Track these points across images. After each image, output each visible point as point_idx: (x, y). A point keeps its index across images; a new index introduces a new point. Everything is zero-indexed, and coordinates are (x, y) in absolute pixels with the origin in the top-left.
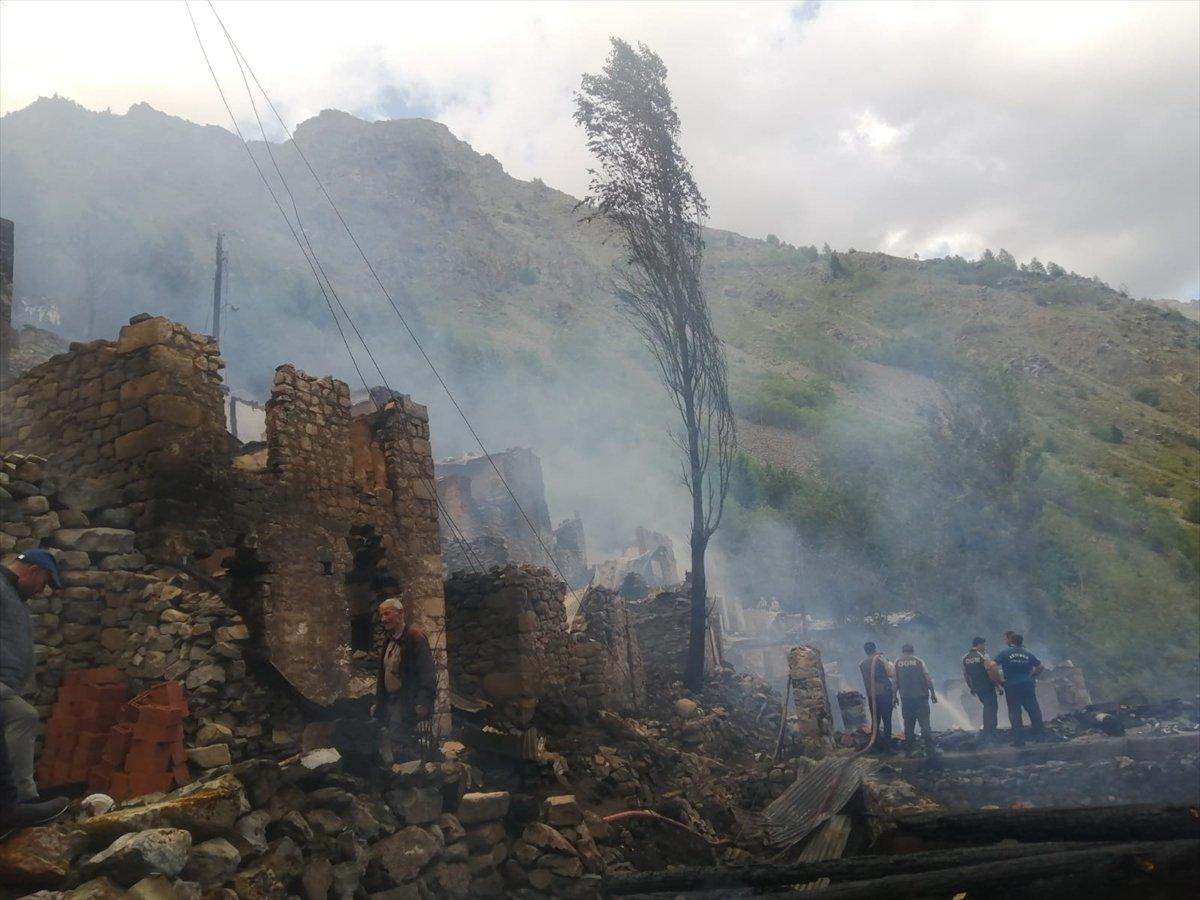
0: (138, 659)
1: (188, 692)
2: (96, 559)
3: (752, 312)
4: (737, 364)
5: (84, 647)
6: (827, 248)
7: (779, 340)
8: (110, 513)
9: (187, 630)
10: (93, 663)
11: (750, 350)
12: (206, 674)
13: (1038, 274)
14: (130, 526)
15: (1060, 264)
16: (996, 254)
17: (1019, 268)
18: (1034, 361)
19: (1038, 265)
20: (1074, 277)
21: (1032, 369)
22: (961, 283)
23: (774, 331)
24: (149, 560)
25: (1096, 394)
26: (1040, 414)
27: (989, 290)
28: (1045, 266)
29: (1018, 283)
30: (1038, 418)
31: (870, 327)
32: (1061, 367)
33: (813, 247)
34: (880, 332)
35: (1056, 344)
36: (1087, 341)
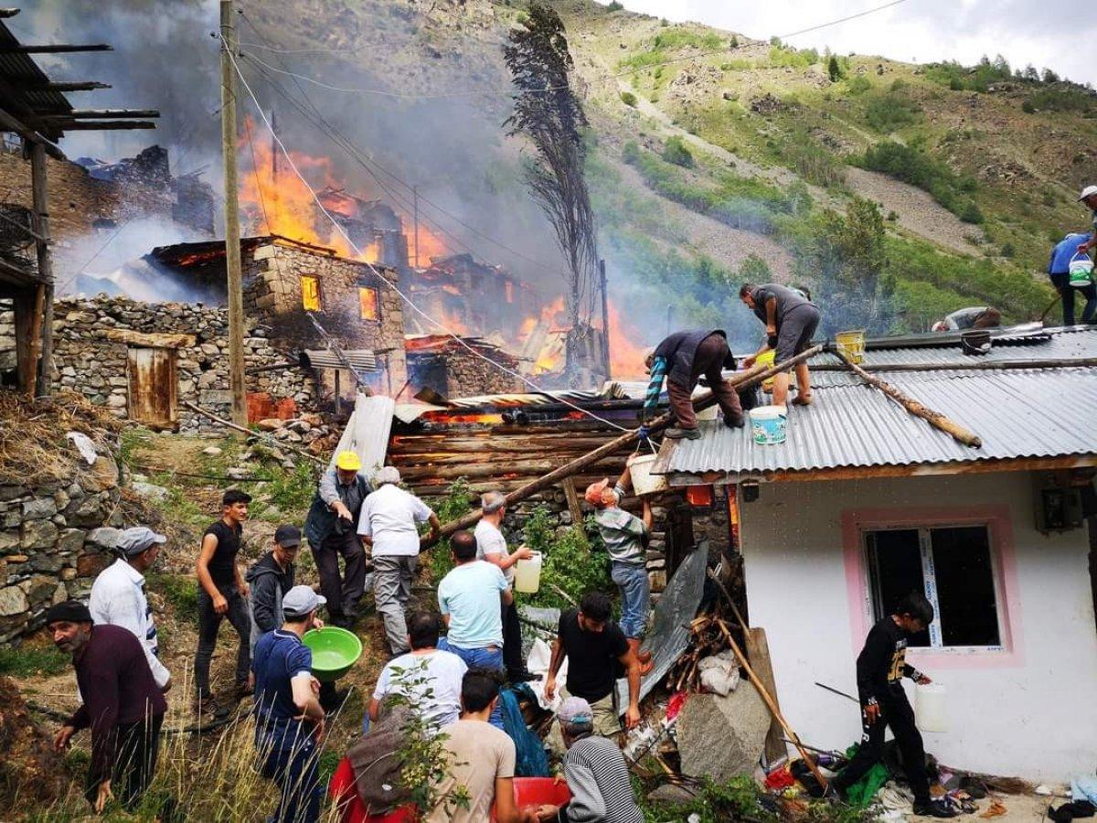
0: (275, 390)
1: (296, 403)
2: (254, 350)
3: (749, 116)
4: (728, 169)
5: (253, 385)
6: (827, 50)
7: (770, 145)
8: (258, 332)
9: (294, 380)
10: (256, 391)
11: (742, 155)
12: (300, 397)
13: (1032, 80)
14: (265, 337)
15: (1055, 71)
16: (992, 59)
17: (1013, 73)
18: (1010, 169)
19: (1032, 71)
20: (1067, 83)
21: (1006, 176)
22: (952, 89)
23: (766, 136)
24: (275, 351)
25: (1065, 202)
26: (1006, 220)
27: (980, 96)
28: (1039, 72)
29: (1009, 89)
30: (1003, 224)
31: (858, 131)
32: (1036, 175)
33: (814, 50)
34: (867, 137)
35: (1035, 152)
36: (1066, 149)
